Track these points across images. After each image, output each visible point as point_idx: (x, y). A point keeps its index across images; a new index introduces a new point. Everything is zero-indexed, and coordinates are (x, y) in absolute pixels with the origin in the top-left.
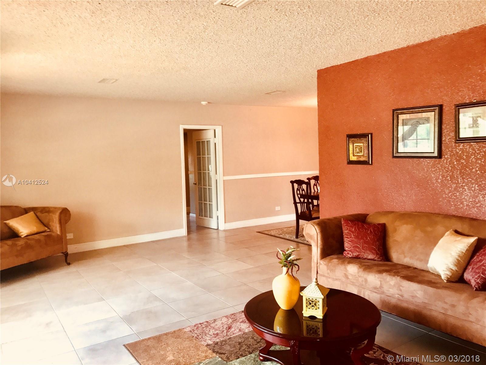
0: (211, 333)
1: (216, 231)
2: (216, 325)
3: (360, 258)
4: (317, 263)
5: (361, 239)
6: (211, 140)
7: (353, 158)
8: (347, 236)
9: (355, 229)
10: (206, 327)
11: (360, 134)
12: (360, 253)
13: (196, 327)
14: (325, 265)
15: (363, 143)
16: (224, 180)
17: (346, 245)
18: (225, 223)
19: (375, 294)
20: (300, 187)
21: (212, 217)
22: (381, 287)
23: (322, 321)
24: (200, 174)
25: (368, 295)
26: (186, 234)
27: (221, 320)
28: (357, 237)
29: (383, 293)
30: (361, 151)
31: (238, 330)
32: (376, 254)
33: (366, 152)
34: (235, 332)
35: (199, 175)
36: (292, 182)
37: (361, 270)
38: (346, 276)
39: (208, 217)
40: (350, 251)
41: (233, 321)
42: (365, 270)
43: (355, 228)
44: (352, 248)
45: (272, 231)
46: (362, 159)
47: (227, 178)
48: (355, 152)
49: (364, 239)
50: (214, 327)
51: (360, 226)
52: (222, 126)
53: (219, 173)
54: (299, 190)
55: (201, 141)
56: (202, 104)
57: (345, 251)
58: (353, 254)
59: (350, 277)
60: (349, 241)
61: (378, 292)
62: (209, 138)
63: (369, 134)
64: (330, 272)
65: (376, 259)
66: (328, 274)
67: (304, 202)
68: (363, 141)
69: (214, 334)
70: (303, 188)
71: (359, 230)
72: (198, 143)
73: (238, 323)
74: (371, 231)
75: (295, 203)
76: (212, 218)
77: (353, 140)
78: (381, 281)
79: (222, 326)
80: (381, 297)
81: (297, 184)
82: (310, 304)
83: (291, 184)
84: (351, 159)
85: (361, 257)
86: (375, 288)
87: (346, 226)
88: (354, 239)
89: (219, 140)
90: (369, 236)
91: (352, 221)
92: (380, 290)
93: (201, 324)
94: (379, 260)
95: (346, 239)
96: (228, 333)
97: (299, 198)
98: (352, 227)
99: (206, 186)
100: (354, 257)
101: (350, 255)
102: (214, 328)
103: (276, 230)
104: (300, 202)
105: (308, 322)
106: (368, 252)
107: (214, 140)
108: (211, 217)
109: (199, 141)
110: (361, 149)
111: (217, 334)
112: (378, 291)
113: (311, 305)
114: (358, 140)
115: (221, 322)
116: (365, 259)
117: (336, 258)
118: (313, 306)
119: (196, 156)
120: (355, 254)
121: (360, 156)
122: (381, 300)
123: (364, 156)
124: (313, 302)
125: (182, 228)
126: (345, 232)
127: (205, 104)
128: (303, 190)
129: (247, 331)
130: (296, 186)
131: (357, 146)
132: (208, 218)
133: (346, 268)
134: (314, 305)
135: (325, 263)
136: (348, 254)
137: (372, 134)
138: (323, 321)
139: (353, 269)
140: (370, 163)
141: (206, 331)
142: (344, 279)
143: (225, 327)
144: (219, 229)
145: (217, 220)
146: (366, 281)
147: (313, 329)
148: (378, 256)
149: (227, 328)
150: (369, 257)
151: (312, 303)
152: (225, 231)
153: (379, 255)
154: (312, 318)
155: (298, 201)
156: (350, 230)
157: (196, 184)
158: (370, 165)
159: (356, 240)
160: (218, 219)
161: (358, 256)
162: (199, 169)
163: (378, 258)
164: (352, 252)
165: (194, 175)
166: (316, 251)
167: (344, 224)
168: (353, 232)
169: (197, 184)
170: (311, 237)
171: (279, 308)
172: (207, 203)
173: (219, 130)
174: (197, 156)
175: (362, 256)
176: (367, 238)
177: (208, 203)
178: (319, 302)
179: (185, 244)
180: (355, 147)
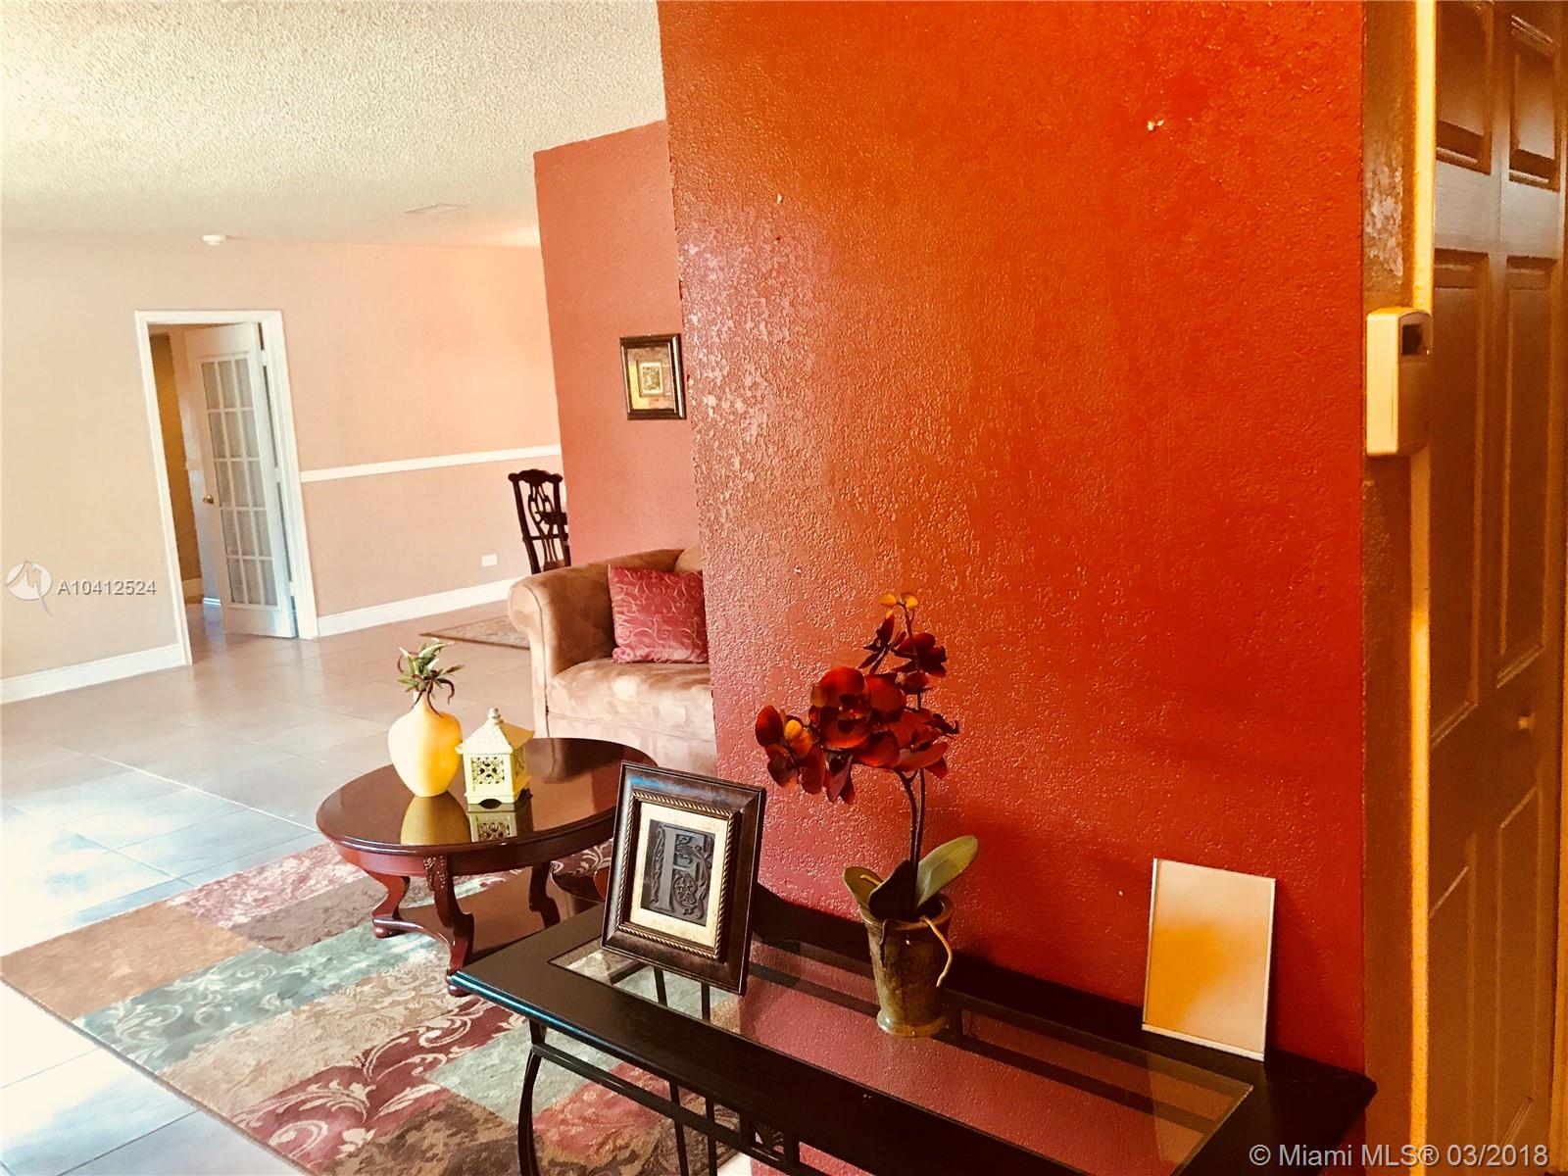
0: (248, 899)
1: (289, 643)
2: (266, 879)
3: (652, 661)
4: (546, 687)
5: (657, 612)
6: (248, 356)
7: (640, 404)
8: (619, 609)
9: (641, 590)
10: (235, 886)
11: (652, 337)
12: (652, 649)
13: (204, 892)
14: (565, 687)
15: (660, 361)
16: (302, 484)
17: (619, 631)
18: (318, 616)
19: (678, 742)
20: (537, 492)
21: (275, 599)
22: (688, 721)
23: (512, 808)
24: (221, 469)
25: (665, 747)
26: (187, 659)
27: (281, 866)
28: (644, 609)
29: (694, 736)
30: (658, 384)
31: (325, 882)
32: (691, 647)
33: (668, 386)
34: (319, 885)
35: (219, 471)
36: (515, 478)
37: (645, 687)
38: (612, 708)
39: (259, 603)
40: (628, 646)
41: (314, 864)
42: (652, 686)
43: (641, 585)
44: (632, 638)
45: (469, 628)
46: (662, 404)
47: (309, 476)
48: (643, 385)
49: (662, 613)
50: (257, 885)
51: (654, 580)
52: (282, 312)
53: (286, 461)
54: (536, 501)
55: (216, 360)
56: (205, 243)
57: (617, 646)
58: (635, 654)
59: (621, 709)
60: (625, 621)
61: (682, 734)
62: (245, 349)
63: (673, 336)
64: (577, 703)
65: (691, 659)
66: (573, 709)
67: (551, 536)
68: (660, 356)
69: (255, 900)
70: (546, 494)
71: (651, 592)
72: (207, 368)
73: (329, 866)
74: (680, 591)
75: (528, 539)
76: (275, 604)
77: (637, 353)
78: (686, 707)
79: (282, 880)
80: (690, 747)
81: (527, 482)
82: (482, 771)
83: (511, 484)
84: (635, 407)
85: (655, 659)
86: (677, 727)
87: (618, 582)
88: (637, 614)
89: (275, 356)
90: (675, 602)
91: (634, 570)
92: (685, 729)
93: (218, 882)
94: (700, 661)
95: (620, 616)
96: (298, 893)
97: (537, 524)
98: (634, 585)
99: (247, 506)
100: (637, 659)
101: (628, 655)
102: (256, 887)
103: (481, 624)
104: (542, 536)
105: (479, 815)
106: (673, 643)
107: (260, 358)
108: (271, 601)
109: (210, 360)
110: (658, 379)
111: (266, 899)
112: (683, 731)
113: (485, 774)
114: (647, 352)
115: (279, 871)
116: (666, 662)
117: (589, 669)
118: (489, 776)
119: (204, 412)
120: (641, 652)
121: (656, 398)
122: (690, 754)
123: (665, 396)
124: (488, 765)
125: (175, 641)
126: (617, 598)
127: (217, 242)
128: (546, 499)
129: (350, 880)
130: (525, 488)
131: (648, 368)
132: (262, 607)
133: (610, 688)
134: (492, 774)
135: (563, 683)
136: (623, 653)
137: (679, 337)
138: (515, 807)
139: (626, 687)
140: (681, 414)
141: (235, 898)
142: (609, 718)
143: (290, 881)
144: (302, 635)
145: (292, 611)
146: (656, 712)
147: (495, 830)
148: (696, 651)
149: (296, 883)
150: (676, 657)
151: (488, 770)
152: (319, 640)
153: (699, 648)
154: (490, 804)
155: (534, 532)
156: (627, 594)
157: (211, 501)
158: (680, 418)
159: (641, 617)
160: (294, 608)
161: (647, 656)
162: (220, 454)
163: (698, 656)
164: (632, 649)
165: (202, 472)
166: (542, 653)
167: (613, 578)
168: (635, 598)
169: (216, 500)
170: (526, 619)
171: (412, 795)
172: (254, 561)
173: (273, 324)
174: (206, 412)
175: (659, 656)
176: (669, 610)
177: (257, 558)
178: (502, 763)
179: (189, 688)
180: (641, 371)
